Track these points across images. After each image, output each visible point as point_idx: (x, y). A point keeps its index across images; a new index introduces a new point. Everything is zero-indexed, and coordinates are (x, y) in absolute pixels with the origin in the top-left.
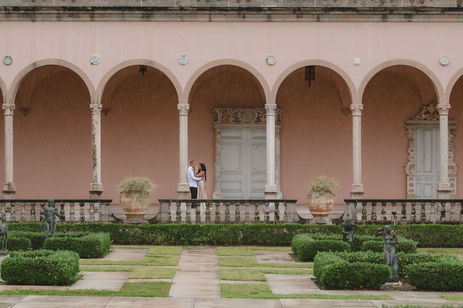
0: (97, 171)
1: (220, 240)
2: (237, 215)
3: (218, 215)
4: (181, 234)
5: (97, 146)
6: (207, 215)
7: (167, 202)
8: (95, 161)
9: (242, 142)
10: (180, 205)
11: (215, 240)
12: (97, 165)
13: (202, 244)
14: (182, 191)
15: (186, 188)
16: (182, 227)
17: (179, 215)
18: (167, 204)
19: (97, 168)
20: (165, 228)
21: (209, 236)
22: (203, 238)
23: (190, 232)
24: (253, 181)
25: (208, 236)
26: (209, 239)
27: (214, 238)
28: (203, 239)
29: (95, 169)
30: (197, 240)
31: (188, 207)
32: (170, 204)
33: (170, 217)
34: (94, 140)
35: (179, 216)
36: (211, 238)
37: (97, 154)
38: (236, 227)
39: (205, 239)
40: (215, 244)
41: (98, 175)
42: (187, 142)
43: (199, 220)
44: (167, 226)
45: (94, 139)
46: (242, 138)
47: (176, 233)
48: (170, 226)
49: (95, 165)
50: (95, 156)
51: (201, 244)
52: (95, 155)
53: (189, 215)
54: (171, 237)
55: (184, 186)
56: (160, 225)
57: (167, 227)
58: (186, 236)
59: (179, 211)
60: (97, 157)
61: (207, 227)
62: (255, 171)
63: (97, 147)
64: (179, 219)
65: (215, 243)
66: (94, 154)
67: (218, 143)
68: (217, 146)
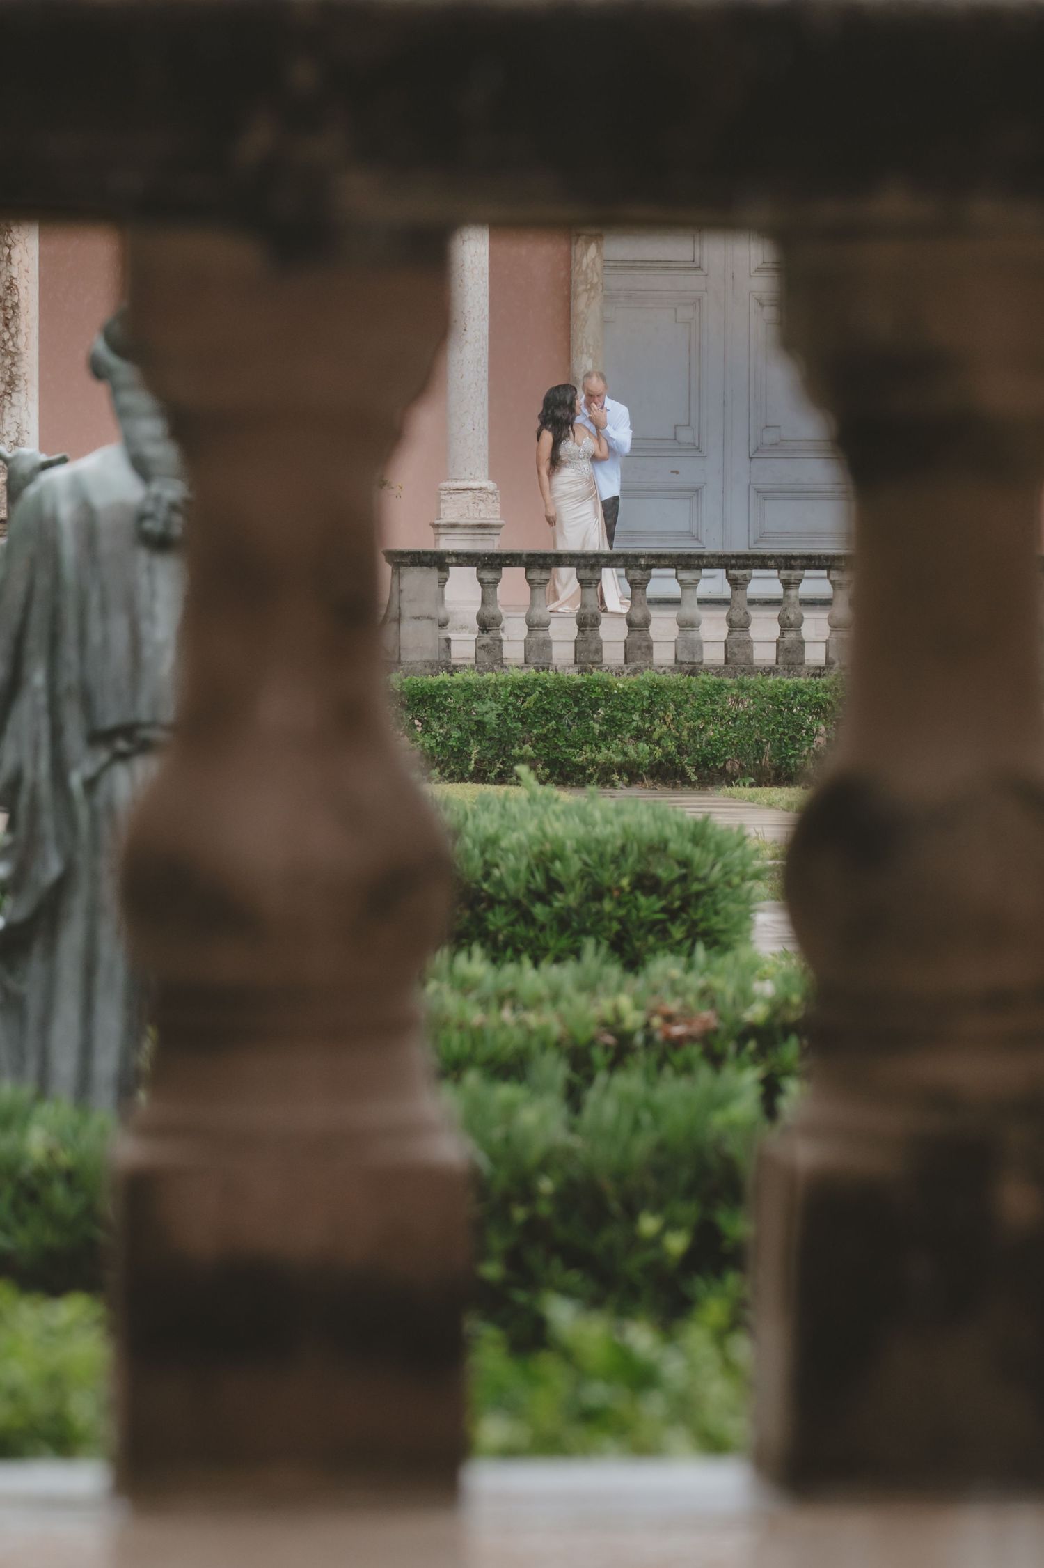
0: (24, 415)
1: (714, 759)
2: (790, 636)
3: (692, 634)
4: (516, 728)
5: (21, 283)
6: (636, 635)
7: (429, 565)
8: (13, 364)
9: (706, 291)
10: (495, 583)
11: (686, 760)
12: (21, 384)
13: (621, 779)
14: (463, 521)
15: (481, 506)
16: (520, 688)
17: (491, 634)
18: (434, 574)
19: (23, 400)
20: (434, 697)
21: (660, 738)
22: (630, 750)
23: (561, 717)
24: (758, 491)
25: (655, 736)
26: (658, 752)
27: (681, 750)
28: (625, 754)
29: (12, 405)
30: (600, 758)
31: (537, 591)
32: (444, 575)
33: (444, 644)
34: (6, 250)
35: (492, 638)
36: (671, 748)
37: (23, 327)
38: (795, 694)
39: (640, 751)
40: (686, 781)
41: (25, 437)
42: (487, 271)
43: (597, 658)
44: (443, 685)
45: (9, 247)
46: (705, 266)
47: (491, 718)
48: (458, 686)
49: (11, 383)
50: (12, 336)
51: (616, 777)
52: (13, 330)
53: (541, 635)
54: (464, 742)
55: (470, 493)
56: (406, 680)
57: (445, 692)
58: (540, 738)
59: (490, 611)
60: (21, 341)
61: (647, 693)
62: (769, 437)
63: (22, 291)
64: (490, 651)
65: (690, 771)
66: (6, 325)
67: (586, 290)
68: (588, 305)
